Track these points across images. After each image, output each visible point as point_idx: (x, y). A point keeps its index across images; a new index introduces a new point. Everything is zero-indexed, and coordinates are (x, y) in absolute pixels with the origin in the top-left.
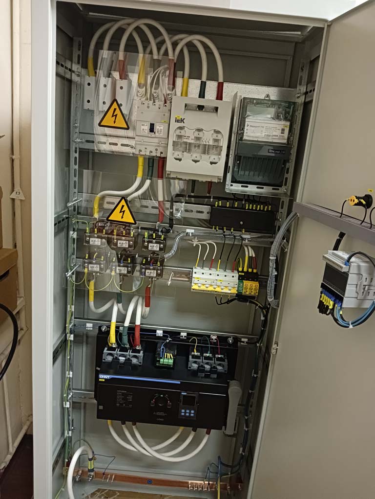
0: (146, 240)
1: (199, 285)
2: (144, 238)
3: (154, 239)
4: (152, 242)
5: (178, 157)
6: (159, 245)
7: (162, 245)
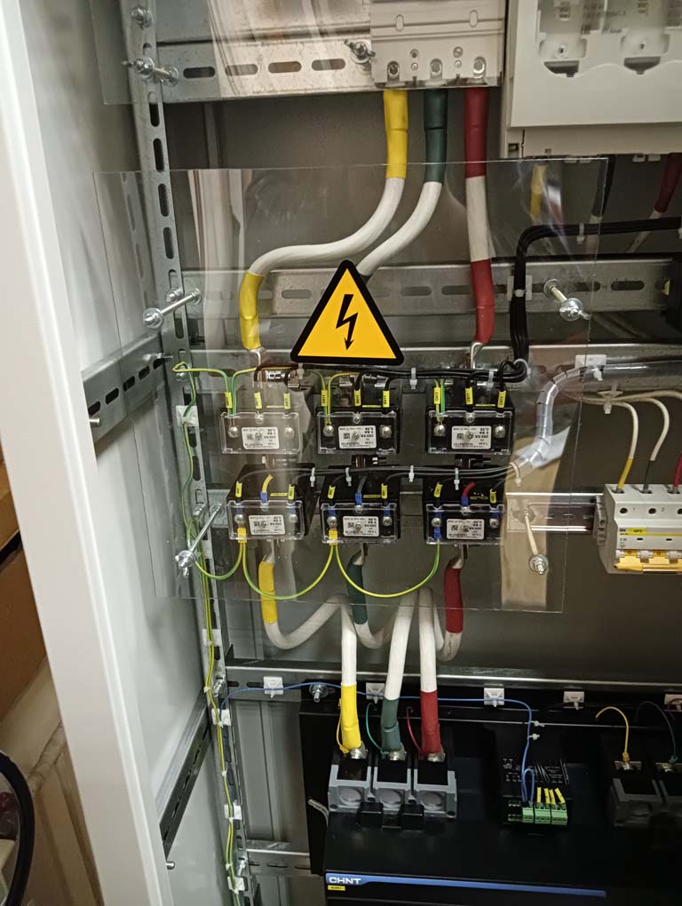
0: (441, 415)
1: (645, 553)
2: (434, 407)
3: (470, 408)
4: (461, 422)
5: (560, 59)
6: (490, 428)
7: (501, 428)
